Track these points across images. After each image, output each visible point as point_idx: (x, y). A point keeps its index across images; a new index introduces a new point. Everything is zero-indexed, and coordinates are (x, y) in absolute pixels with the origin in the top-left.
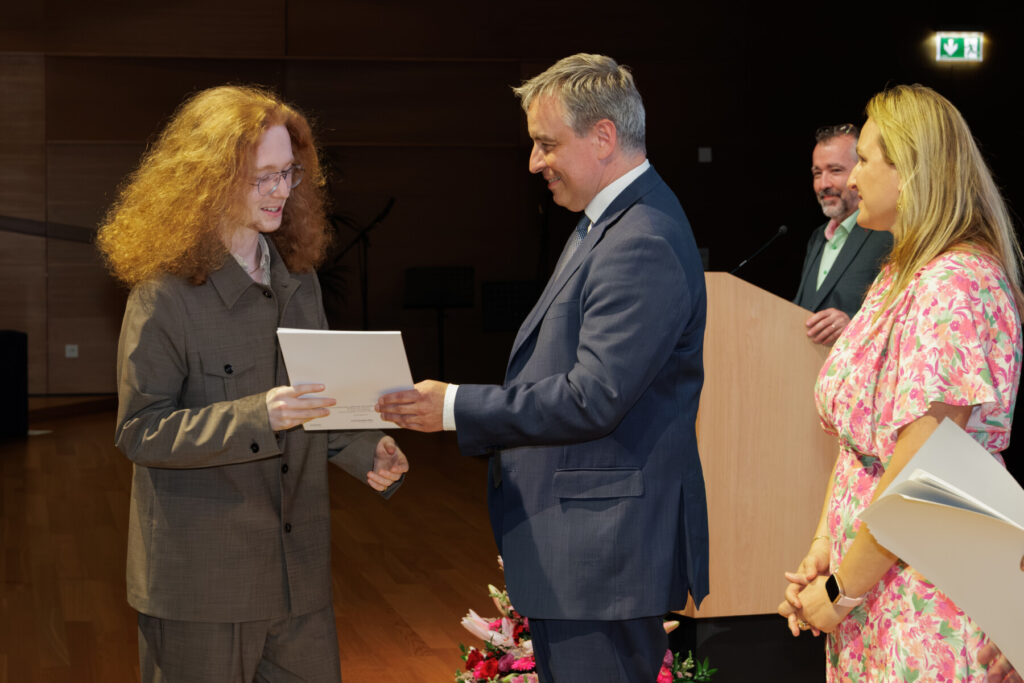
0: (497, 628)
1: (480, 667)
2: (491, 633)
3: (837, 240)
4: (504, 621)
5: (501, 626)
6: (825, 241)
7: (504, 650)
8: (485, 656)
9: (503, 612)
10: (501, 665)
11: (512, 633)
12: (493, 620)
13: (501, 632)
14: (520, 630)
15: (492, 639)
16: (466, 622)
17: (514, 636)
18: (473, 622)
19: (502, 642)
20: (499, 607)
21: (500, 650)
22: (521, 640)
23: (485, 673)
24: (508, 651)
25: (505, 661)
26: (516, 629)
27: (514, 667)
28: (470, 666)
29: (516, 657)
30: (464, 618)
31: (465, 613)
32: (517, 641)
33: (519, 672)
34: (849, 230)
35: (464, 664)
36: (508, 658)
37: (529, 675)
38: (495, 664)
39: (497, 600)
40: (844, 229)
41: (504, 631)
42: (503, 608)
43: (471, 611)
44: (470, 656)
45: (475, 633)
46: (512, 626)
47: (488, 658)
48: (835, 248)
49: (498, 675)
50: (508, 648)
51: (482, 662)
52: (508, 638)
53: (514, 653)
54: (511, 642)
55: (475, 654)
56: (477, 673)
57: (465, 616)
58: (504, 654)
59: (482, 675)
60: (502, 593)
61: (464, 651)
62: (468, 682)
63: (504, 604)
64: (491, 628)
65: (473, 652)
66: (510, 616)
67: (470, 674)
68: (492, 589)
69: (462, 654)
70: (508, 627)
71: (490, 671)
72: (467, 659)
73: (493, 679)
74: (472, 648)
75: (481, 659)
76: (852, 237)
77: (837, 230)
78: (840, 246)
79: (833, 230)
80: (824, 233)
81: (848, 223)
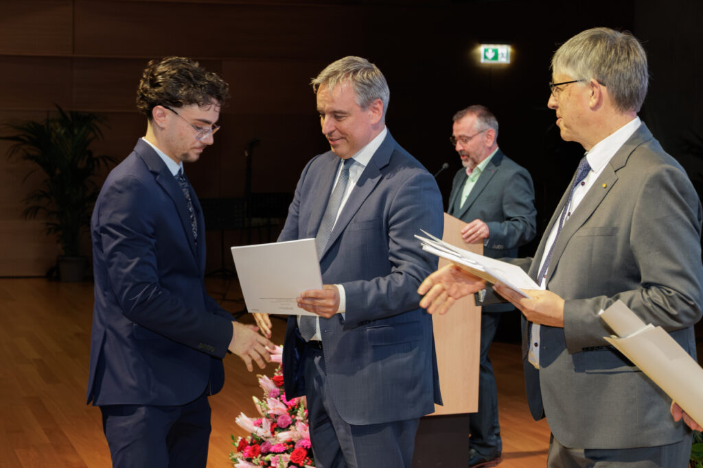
0: (260, 425)
1: (248, 450)
2: (256, 428)
3: (475, 175)
4: (264, 420)
5: (261, 423)
6: (467, 177)
7: (264, 439)
8: (249, 442)
9: (262, 414)
10: (263, 448)
11: (269, 428)
12: (255, 419)
13: (261, 427)
14: (275, 426)
15: (256, 432)
16: (238, 420)
17: (271, 430)
18: (243, 420)
19: (263, 434)
20: (260, 411)
21: (261, 439)
22: (276, 432)
23: (252, 454)
24: (268, 440)
25: (265, 446)
26: (272, 425)
27: (272, 450)
28: (240, 449)
29: (272, 444)
30: (237, 418)
31: (238, 415)
32: (273, 433)
33: (275, 453)
34: (482, 170)
35: (236, 449)
36: (267, 444)
37: (282, 455)
38: (258, 448)
39: (258, 407)
40: (478, 169)
41: (264, 426)
42: (263, 411)
44: (240, 443)
45: (246, 429)
46: (269, 424)
47: (252, 444)
48: (473, 181)
49: (260, 455)
50: (267, 438)
51: (249, 447)
52: (267, 431)
53: (271, 440)
54: (269, 433)
55: (243, 441)
56: (246, 454)
58: (264, 441)
59: (249, 455)
60: (262, 402)
61: (234, 439)
62: (239, 460)
63: (265, 409)
64: (255, 425)
65: (242, 440)
66: (268, 417)
67: (240, 454)
68: (255, 399)
69: (232, 441)
70: (266, 424)
71: (255, 452)
72: (237, 444)
73: (256, 458)
74: (240, 438)
75: (248, 444)
76: (483, 174)
77: (475, 169)
78: (476, 179)
79: (471, 171)
80: (465, 171)
81: (482, 166)
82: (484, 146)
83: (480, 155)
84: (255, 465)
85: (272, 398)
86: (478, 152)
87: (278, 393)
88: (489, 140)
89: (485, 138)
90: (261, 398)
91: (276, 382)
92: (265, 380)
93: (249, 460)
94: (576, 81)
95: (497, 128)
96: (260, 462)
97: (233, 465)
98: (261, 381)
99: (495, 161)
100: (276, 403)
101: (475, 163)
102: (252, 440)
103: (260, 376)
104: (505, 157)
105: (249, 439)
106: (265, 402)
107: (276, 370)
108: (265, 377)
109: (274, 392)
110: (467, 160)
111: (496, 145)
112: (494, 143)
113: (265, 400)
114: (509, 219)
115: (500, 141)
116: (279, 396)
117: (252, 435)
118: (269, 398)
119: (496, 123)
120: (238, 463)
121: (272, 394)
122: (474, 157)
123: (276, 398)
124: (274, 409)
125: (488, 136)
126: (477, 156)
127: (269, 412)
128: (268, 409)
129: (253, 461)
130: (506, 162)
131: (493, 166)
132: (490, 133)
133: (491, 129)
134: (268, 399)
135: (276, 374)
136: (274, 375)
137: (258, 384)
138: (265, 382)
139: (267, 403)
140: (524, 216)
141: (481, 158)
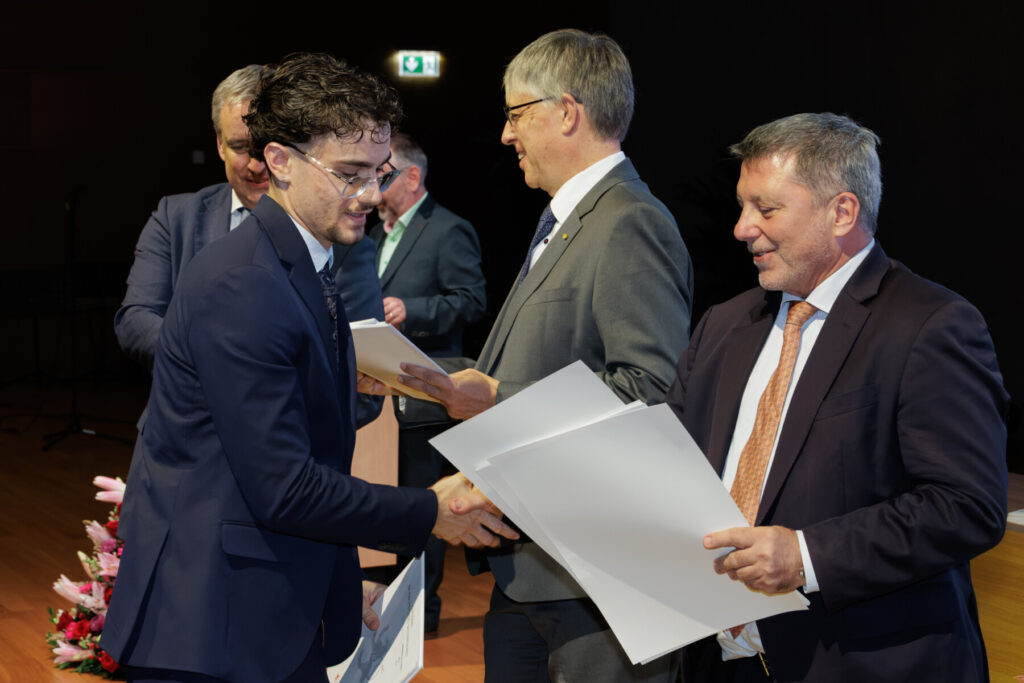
0: (89, 592)
1: (72, 627)
2: (83, 597)
3: (398, 232)
4: (95, 585)
5: (91, 589)
6: (385, 235)
7: (95, 612)
8: (74, 617)
9: (92, 576)
10: (93, 625)
11: (102, 596)
12: (82, 584)
13: (91, 595)
15: (84, 602)
16: (57, 586)
18: (65, 586)
19: (94, 604)
20: (89, 572)
21: (91, 612)
23: (78, 634)
24: (100, 612)
25: (96, 622)
28: (61, 627)
30: (55, 584)
31: (56, 578)
34: (406, 224)
35: (55, 628)
38: (87, 625)
39: (86, 566)
40: (401, 223)
41: (94, 593)
42: (93, 573)
43: (63, 576)
44: (61, 619)
45: (68, 598)
46: (102, 589)
47: (77, 619)
48: (393, 240)
49: (89, 635)
50: (99, 609)
51: (73, 624)
52: (99, 601)
54: (102, 604)
55: (65, 616)
56: (69, 634)
57: (56, 581)
58: (94, 615)
59: (74, 635)
60: (92, 559)
61: (52, 614)
62: (60, 642)
63: (95, 569)
64: (82, 592)
65: (63, 615)
66: (100, 580)
67: (61, 635)
68: (82, 555)
69: (50, 616)
70: (98, 590)
71: (82, 631)
72: (56, 621)
73: (85, 638)
74: (61, 612)
75: (71, 620)
76: (408, 231)
77: (396, 225)
78: (398, 239)
79: (391, 225)
80: (382, 228)
81: (405, 218)
82: (406, 191)
83: (402, 203)
84: (82, 649)
85: (105, 553)
86: (398, 199)
87: (115, 546)
88: (413, 182)
89: (408, 180)
90: (90, 553)
91: (112, 531)
92: (95, 528)
93: (74, 642)
94: (541, 100)
95: (426, 164)
96: (89, 644)
97: (51, 650)
98: (89, 529)
99: (424, 211)
100: (112, 559)
101: (395, 215)
102: (78, 614)
103: (88, 522)
104: (437, 205)
105: (73, 612)
106: (95, 559)
107: (112, 513)
108: (95, 523)
109: (109, 544)
110: (383, 211)
111: (423, 188)
112: (420, 185)
113: (96, 556)
114: (447, 292)
115: (429, 183)
116: (116, 550)
117: (78, 606)
118: (102, 552)
119: (423, 157)
120: (58, 647)
121: (106, 547)
122: (392, 205)
123: (111, 553)
124: (109, 569)
125: (412, 177)
126: (397, 205)
127: (102, 573)
128: (100, 569)
129: (81, 644)
130: (440, 212)
131: (421, 218)
132: (415, 172)
133: (414, 166)
134: (100, 555)
135: (111, 519)
136: (108, 521)
137: (86, 534)
138: (95, 530)
139: (98, 560)
140: (468, 287)
141: (402, 208)
